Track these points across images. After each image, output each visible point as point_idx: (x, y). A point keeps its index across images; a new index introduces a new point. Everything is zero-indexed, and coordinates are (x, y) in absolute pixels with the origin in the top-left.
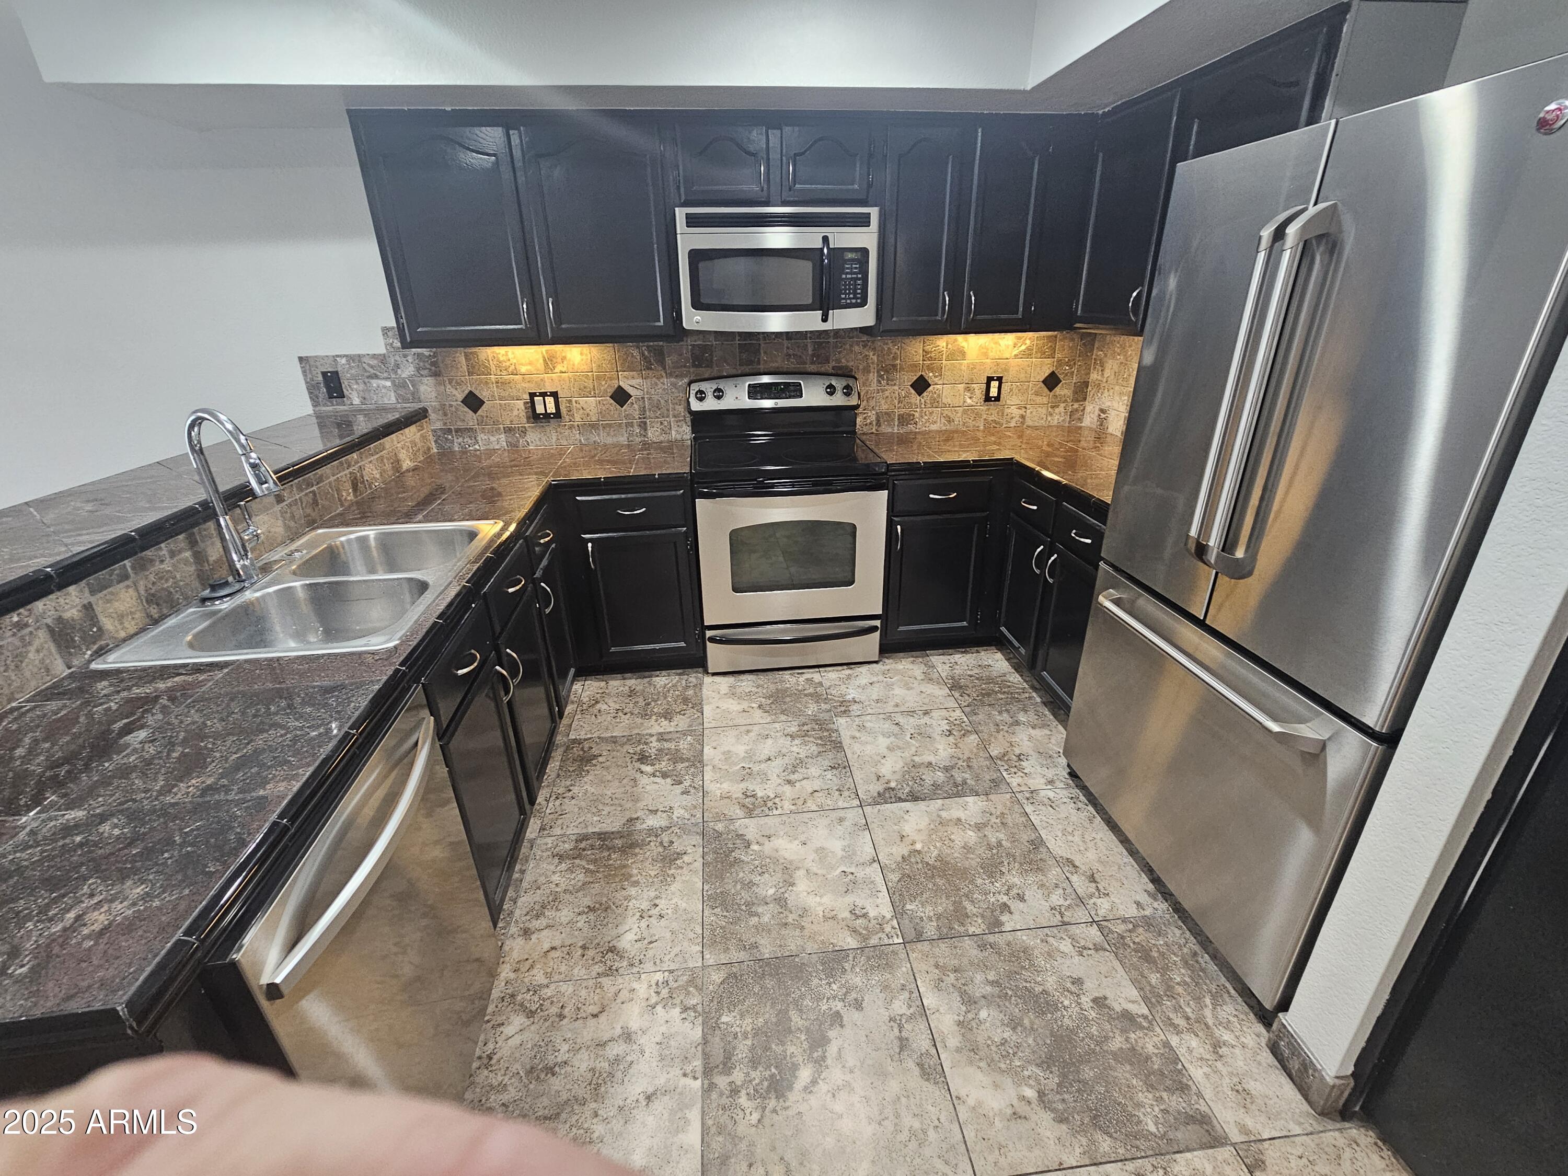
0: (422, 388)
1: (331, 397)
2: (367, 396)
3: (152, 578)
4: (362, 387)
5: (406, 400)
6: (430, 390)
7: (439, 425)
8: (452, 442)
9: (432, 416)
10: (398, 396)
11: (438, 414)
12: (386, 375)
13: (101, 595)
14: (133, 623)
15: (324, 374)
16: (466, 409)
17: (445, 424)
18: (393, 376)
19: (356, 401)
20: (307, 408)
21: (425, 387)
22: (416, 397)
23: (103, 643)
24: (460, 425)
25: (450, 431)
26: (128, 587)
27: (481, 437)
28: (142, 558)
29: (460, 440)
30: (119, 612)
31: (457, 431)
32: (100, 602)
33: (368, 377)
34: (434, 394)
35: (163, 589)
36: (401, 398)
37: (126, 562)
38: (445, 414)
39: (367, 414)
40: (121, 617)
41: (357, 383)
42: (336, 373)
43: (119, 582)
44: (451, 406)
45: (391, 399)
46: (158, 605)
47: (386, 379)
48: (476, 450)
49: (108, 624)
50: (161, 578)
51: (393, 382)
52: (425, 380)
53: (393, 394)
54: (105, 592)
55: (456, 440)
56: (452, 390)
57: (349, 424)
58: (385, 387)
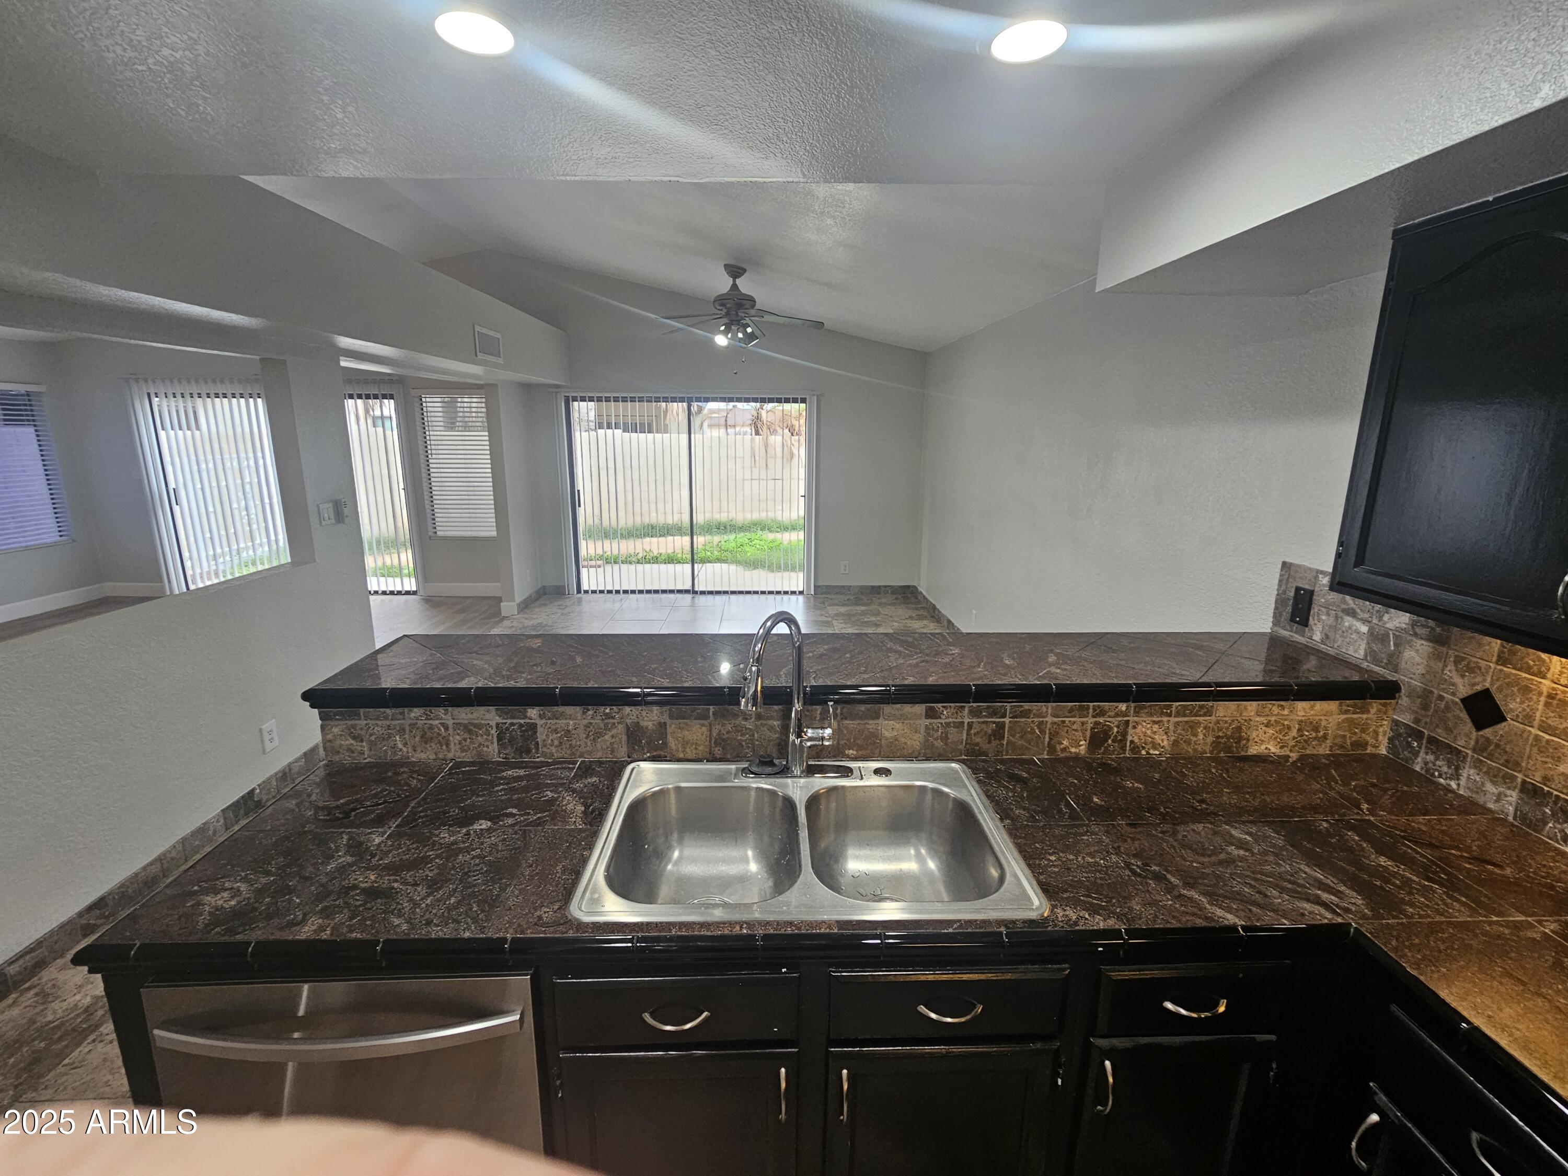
0: (1408, 654)
1: (1292, 620)
2: (1331, 635)
3: (729, 727)
4: (1331, 621)
5: (1377, 661)
6: (1418, 659)
7: (1406, 718)
8: (1416, 754)
9: (1404, 701)
10: (1370, 652)
11: (1414, 702)
12: (1366, 616)
13: (677, 721)
14: (694, 751)
15: (1298, 589)
16: (1464, 715)
17: (1417, 721)
18: (1375, 621)
19: (1317, 637)
20: (1264, 624)
21: (1413, 654)
22: (1393, 662)
23: (662, 753)
24: (1441, 735)
25: (1419, 735)
26: (703, 725)
27: (1468, 772)
28: (727, 710)
29: (1430, 757)
30: (685, 739)
31: (1432, 741)
32: (673, 726)
33: (1344, 611)
34: (1421, 670)
35: (735, 739)
36: (1371, 654)
37: (711, 707)
38: (1425, 707)
39: (1323, 657)
40: (685, 743)
41: (1328, 614)
42: (1311, 593)
43: (696, 719)
44: (1441, 698)
45: (1357, 651)
46: (724, 748)
47: (1364, 621)
48: (1448, 789)
49: (672, 743)
50: (738, 731)
51: (1371, 630)
52: (1418, 643)
53: (1363, 646)
54: (681, 721)
55: (1422, 754)
56: (1454, 674)
57: (1298, 662)
58: (1357, 632)
